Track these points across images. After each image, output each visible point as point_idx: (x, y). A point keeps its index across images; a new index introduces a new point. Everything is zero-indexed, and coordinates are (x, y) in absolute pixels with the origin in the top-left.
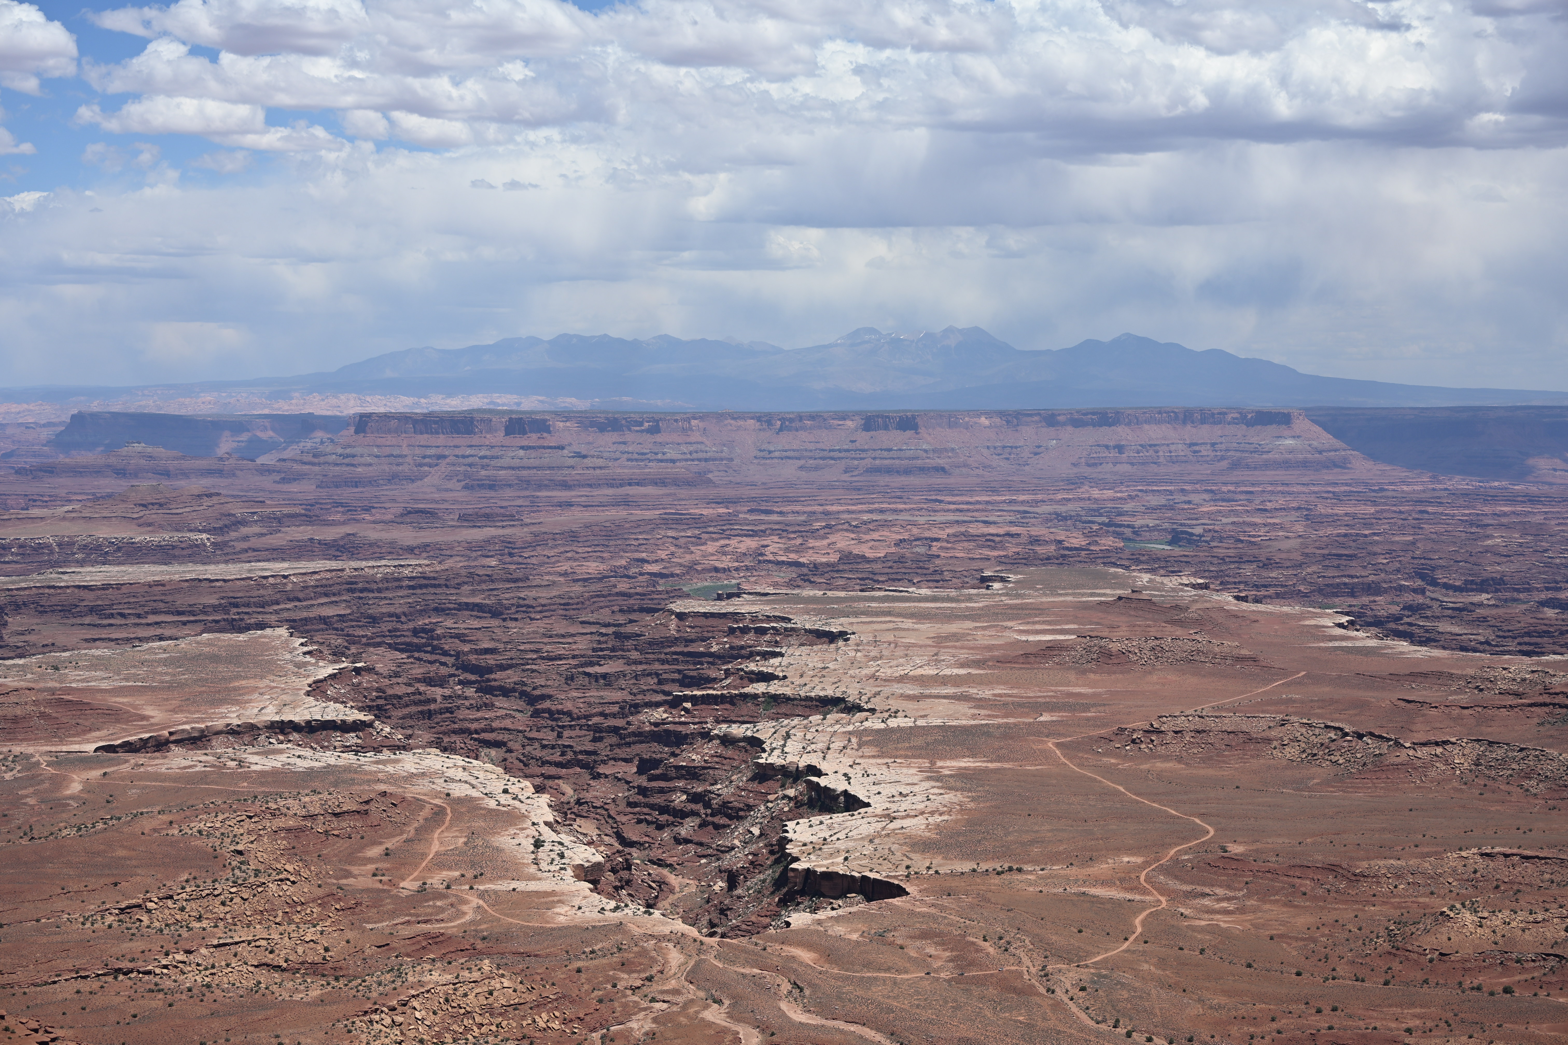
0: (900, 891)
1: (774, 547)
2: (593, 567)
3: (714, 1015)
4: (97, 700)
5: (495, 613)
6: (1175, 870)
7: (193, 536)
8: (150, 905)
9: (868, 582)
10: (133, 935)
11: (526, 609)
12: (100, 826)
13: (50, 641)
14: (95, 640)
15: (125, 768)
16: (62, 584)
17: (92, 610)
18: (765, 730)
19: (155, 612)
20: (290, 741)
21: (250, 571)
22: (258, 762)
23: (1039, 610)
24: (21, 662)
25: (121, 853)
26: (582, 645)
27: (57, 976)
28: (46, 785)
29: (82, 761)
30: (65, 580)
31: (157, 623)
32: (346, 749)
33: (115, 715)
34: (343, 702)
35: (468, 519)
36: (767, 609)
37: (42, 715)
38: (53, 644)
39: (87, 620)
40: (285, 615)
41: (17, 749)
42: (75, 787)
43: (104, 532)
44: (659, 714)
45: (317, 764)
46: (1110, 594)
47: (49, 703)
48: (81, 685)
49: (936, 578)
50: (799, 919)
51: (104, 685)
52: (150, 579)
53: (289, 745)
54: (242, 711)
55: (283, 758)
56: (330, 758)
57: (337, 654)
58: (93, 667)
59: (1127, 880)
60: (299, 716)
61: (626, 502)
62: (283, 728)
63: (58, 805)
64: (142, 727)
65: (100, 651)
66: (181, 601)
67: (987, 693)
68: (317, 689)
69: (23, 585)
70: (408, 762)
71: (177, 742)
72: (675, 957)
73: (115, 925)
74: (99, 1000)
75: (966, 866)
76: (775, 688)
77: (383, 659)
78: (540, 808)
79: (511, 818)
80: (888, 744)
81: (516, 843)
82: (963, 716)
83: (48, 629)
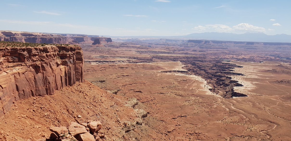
0: (247, 96)
1: (235, 56)
2: (213, 57)
3: (223, 106)
4: (161, 67)
5: (202, 61)
7: (171, 51)
8: (165, 87)
9: (246, 61)
10: (163, 90)
11: (205, 61)
12: (161, 79)
15: (163, 74)
17: (161, 58)
18: (232, 76)
21: (176, 55)
22: (176, 74)
23: (268, 66)
24: (154, 63)
25: (162, 82)
26: (211, 65)
27: (156, 93)
28: (156, 75)
29: (159, 73)
30: (159, 55)
31: (167, 60)
32: (185, 74)
33: (162, 68)
34: (185, 69)
35: (200, 51)
36: (233, 63)
39: (160, 59)
40: (180, 60)
41: (153, 71)
42: (158, 75)
43: (163, 51)
44: (220, 74)
46: (277, 65)
47: (156, 67)
49: (254, 61)
50: (234, 97)
51: (162, 66)
52: (167, 55)
54: (175, 69)
55: (179, 74)
56: (183, 75)
57: (185, 64)
58: (161, 64)
59: (276, 98)
60: (180, 70)
61: (218, 50)
62: (178, 71)
63: (157, 77)
64: (165, 70)
65: (162, 62)
66: (169, 58)
67: (260, 75)
68: (183, 68)
69: (155, 55)
70: (191, 76)
71: (168, 72)
72: (219, 100)
73: (161, 89)
74: (159, 96)
75: (255, 94)
76: (233, 72)
77: (190, 65)
78: (205, 82)
79: (202, 83)
80: (247, 79)
81: (202, 86)
82: (256, 77)
83: (157, 60)
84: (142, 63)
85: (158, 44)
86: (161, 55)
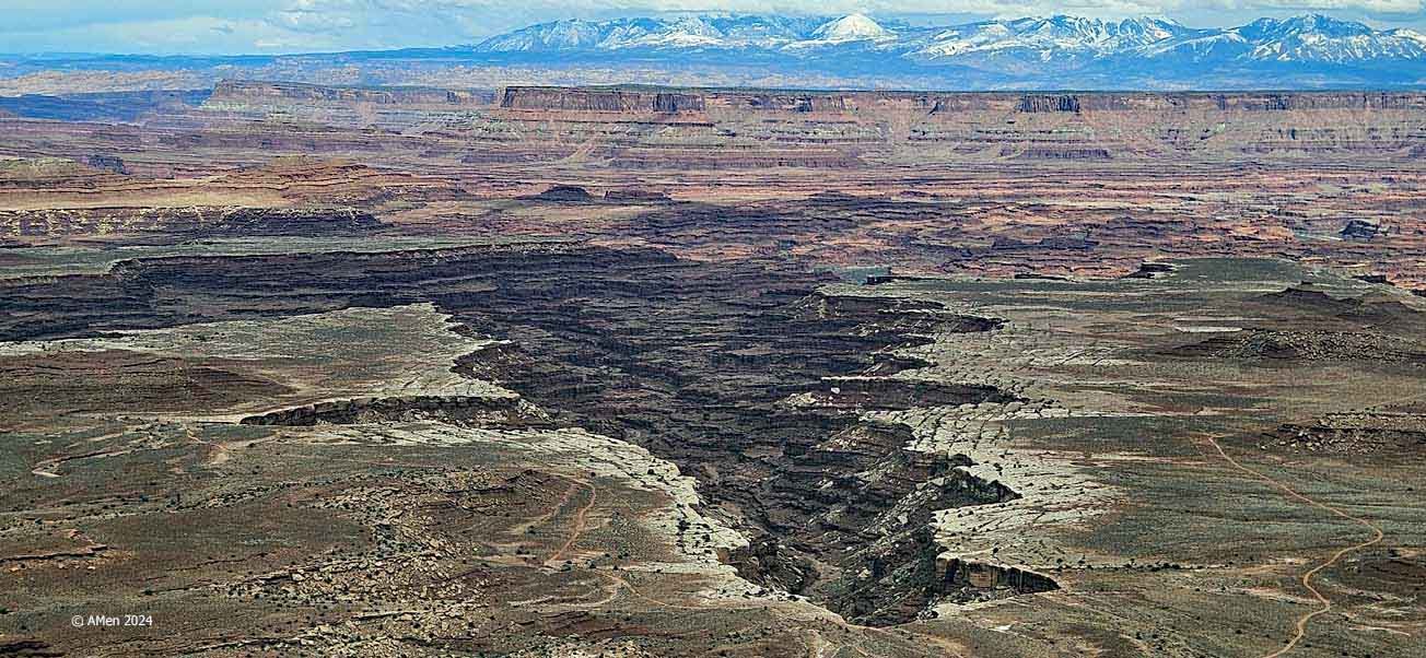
0: (1052, 585)
1: (927, 231)
4: (244, 370)
5: (639, 292)
6: (1340, 572)
7: (339, 209)
8: (295, 576)
9: (1025, 269)
10: (280, 605)
11: (671, 290)
12: (248, 497)
13: (195, 312)
14: (240, 312)
15: (272, 440)
16: (208, 255)
17: (238, 281)
18: (914, 417)
19: (299, 285)
20: (435, 417)
21: (396, 245)
22: (404, 438)
23: (1203, 301)
24: (168, 331)
25: (267, 523)
26: (728, 327)
27: (205, 644)
28: (194, 455)
29: (233, 434)
30: (211, 251)
31: (301, 296)
32: (491, 426)
33: (262, 387)
34: (487, 380)
35: (614, 198)
36: (918, 295)
37: (189, 386)
38: (199, 315)
39: (233, 292)
40: (430, 291)
41: (164, 419)
42: (222, 457)
43: (250, 203)
44: (807, 399)
45: (462, 441)
46: (1278, 285)
47: (195, 373)
48: (227, 356)
49: (1096, 267)
50: (946, 610)
51: (250, 357)
52: (295, 251)
53: (434, 421)
54: (387, 386)
55: (428, 433)
56: (475, 435)
57: (483, 332)
58: (240, 338)
59: (1290, 583)
60: (444, 392)
61: (776, 183)
62: (427, 405)
63: (207, 475)
64: (288, 399)
65: (246, 323)
66: (328, 274)
67: (1146, 386)
68: (462, 367)
69: (169, 255)
70: (554, 441)
71: (325, 416)
72: (820, 644)
73: (262, 595)
75: (1121, 562)
76: (925, 375)
77: (529, 337)
78: (686, 490)
79: (658, 500)
80: (1042, 436)
81: (660, 524)
82: (1120, 408)
83: (195, 301)
84: (31, 347)
85: (198, 139)
86: (240, 246)
